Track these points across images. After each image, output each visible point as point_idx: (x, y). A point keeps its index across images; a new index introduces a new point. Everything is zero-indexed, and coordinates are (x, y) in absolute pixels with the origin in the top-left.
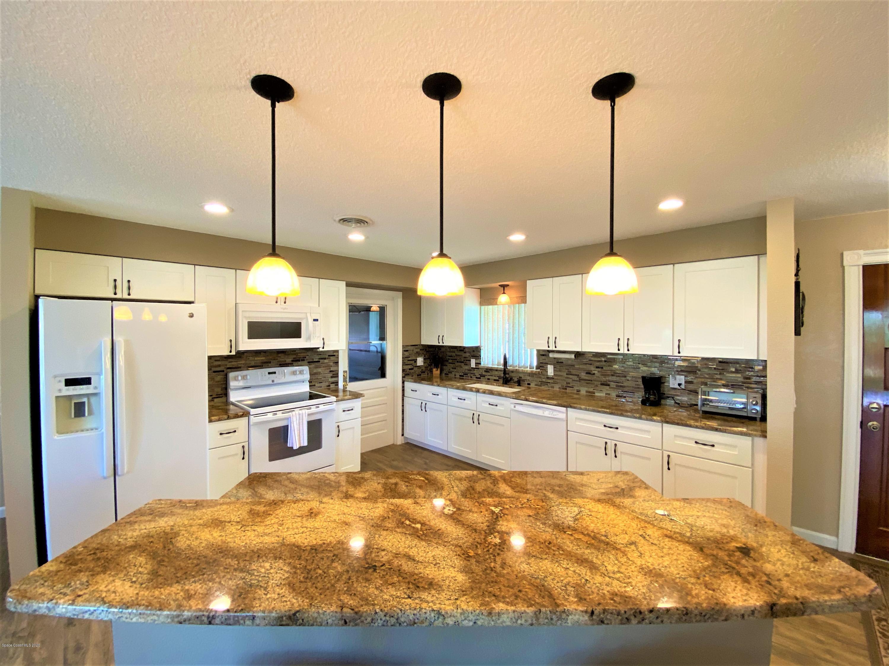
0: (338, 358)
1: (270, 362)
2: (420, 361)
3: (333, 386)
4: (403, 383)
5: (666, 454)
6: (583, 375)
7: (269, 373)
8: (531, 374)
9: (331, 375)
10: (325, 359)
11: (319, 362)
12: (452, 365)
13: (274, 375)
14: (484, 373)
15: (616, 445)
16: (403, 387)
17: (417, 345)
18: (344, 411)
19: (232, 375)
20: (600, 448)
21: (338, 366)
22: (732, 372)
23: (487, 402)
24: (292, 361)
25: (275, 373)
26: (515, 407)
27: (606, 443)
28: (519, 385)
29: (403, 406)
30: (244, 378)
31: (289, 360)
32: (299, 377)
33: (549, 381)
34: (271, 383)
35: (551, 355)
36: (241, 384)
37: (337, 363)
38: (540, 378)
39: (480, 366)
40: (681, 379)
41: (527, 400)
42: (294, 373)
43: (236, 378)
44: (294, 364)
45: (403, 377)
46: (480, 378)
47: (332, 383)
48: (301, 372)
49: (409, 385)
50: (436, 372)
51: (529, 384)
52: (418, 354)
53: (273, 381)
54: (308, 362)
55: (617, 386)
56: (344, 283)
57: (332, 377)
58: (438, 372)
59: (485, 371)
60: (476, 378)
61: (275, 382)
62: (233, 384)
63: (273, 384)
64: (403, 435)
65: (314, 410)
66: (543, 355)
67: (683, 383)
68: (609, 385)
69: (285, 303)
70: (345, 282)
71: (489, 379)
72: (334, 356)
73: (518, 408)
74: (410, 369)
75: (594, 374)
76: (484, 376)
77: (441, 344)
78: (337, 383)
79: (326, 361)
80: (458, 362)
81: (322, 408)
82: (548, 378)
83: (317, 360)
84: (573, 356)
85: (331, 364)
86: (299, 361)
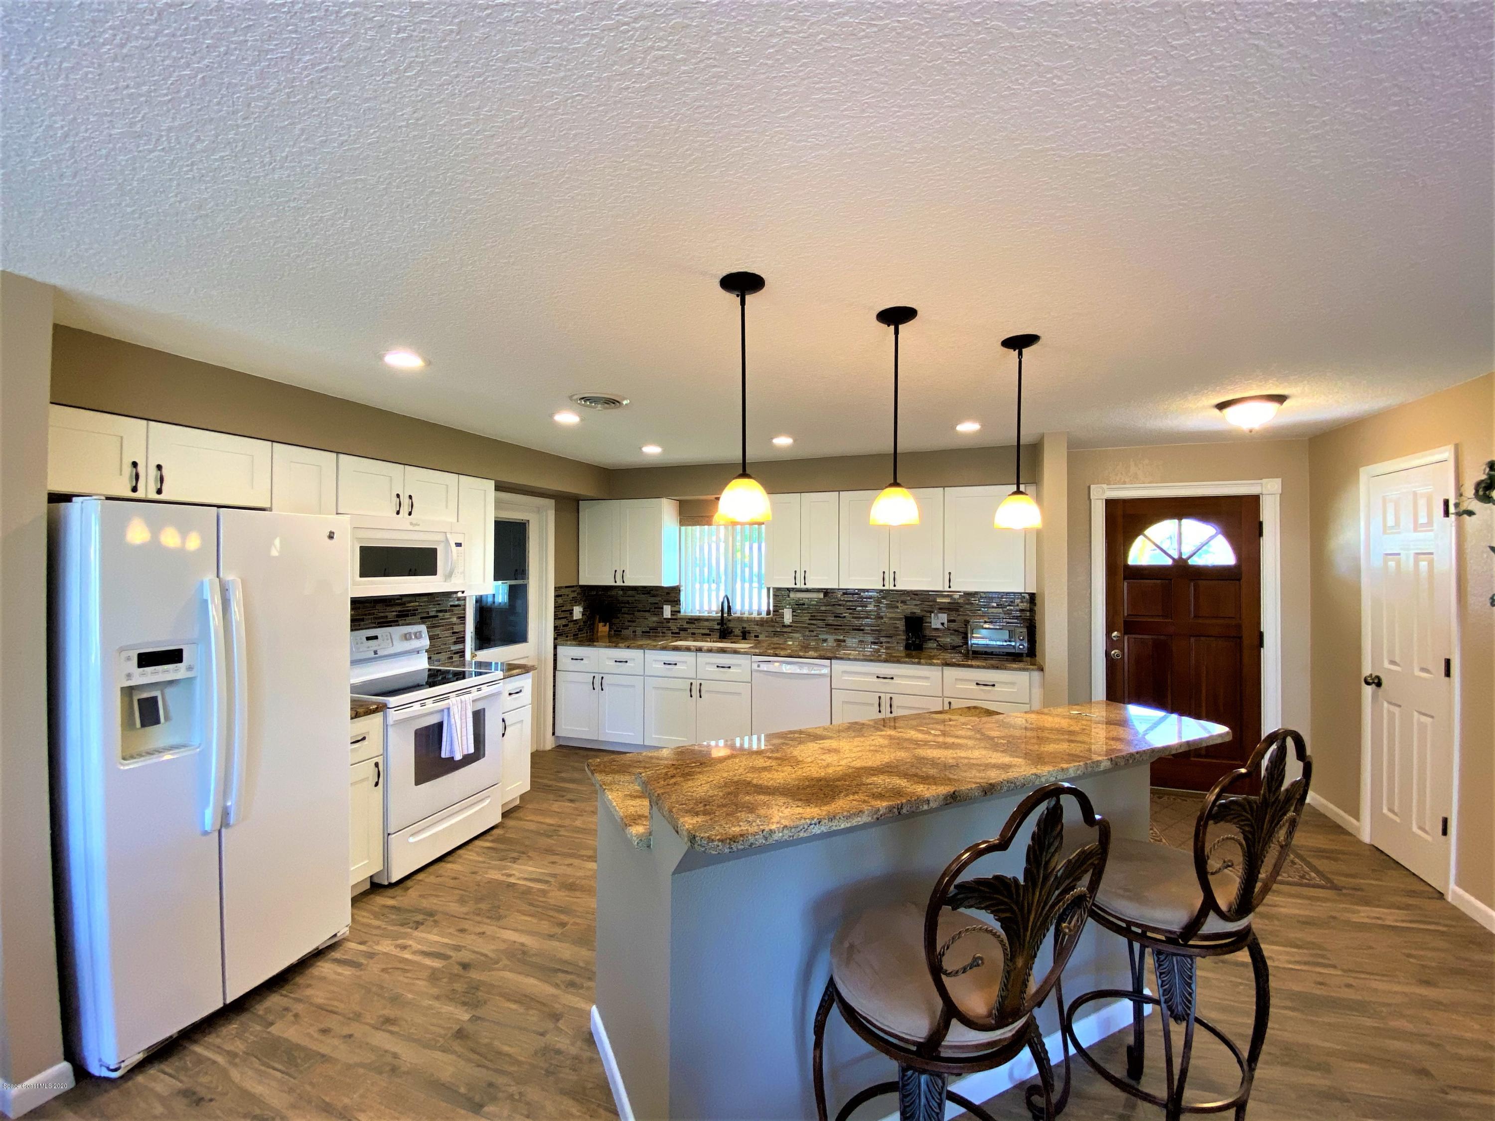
0: (464, 610)
2: (578, 612)
3: (456, 658)
4: (555, 648)
5: (947, 700)
6: (831, 620)
7: (368, 639)
8: (761, 623)
9: (453, 639)
10: (446, 611)
11: (437, 616)
12: (628, 617)
13: (375, 641)
14: (686, 626)
15: (891, 698)
16: (555, 655)
17: (573, 587)
18: (510, 694)
20: (872, 705)
21: (464, 624)
22: (993, 607)
23: (712, 664)
24: (398, 616)
25: (376, 638)
26: (759, 666)
27: (880, 697)
28: (744, 638)
29: (554, 686)
31: (391, 615)
32: (415, 644)
33: (785, 630)
34: (372, 655)
35: (792, 595)
37: (461, 618)
38: (773, 626)
39: (679, 616)
40: (944, 617)
41: (776, 655)
42: (407, 637)
44: (400, 623)
45: (555, 639)
46: (678, 633)
47: (455, 653)
48: (418, 636)
49: (567, 652)
50: (603, 629)
51: (757, 636)
52: (575, 602)
53: (376, 653)
54: (422, 618)
55: (872, 630)
56: (491, 484)
57: (455, 643)
58: (607, 628)
59: (687, 623)
60: (672, 633)
61: (380, 653)
63: (376, 657)
64: (554, 734)
66: (780, 595)
67: (946, 622)
68: (863, 630)
69: (410, 514)
70: (493, 482)
71: (693, 634)
72: (459, 606)
73: (764, 667)
74: (564, 626)
75: (844, 617)
76: (685, 630)
77: (620, 583)
78: (462, 653)
79: (447, 615)
80: (639, 611)
81: (486, 690)
82: (784, 626)
83: (434, 614)
84: (821, 595)
85: (454, 620)
86: (407, 616)
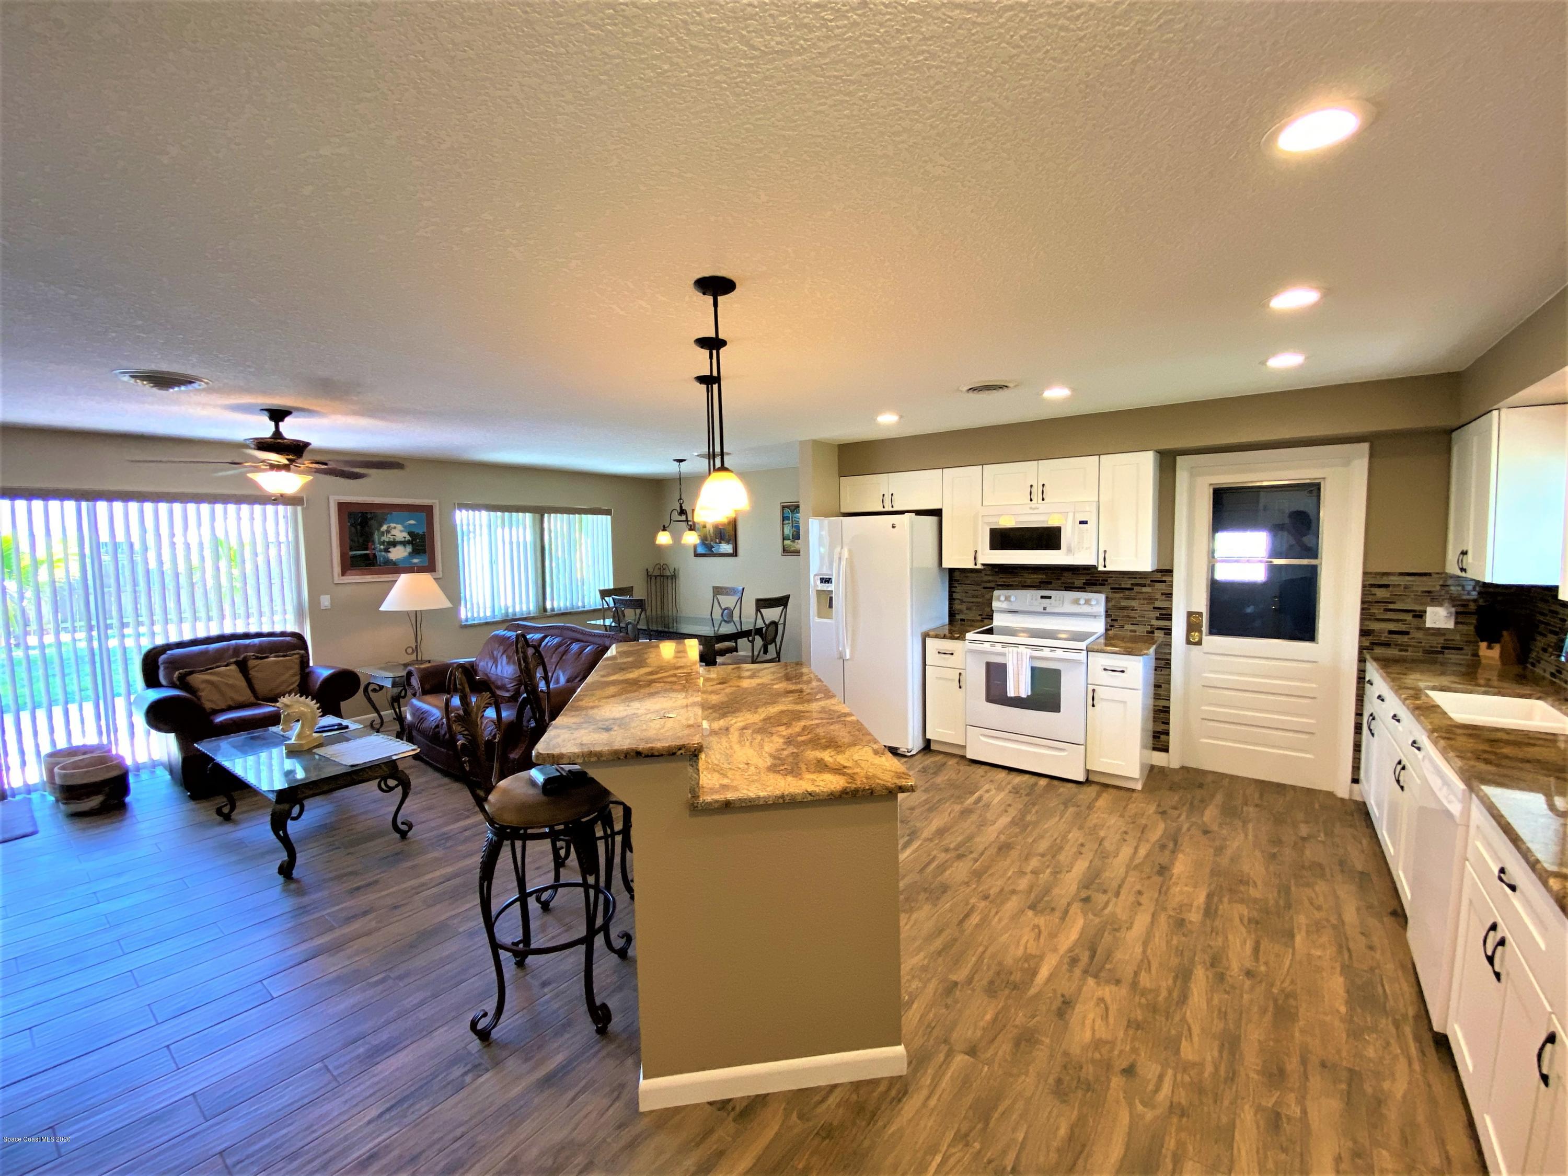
0: (1172, 586)
1: (1051, 583)
2: (1439, 618)
4: (1362, 660)
7: (1042, 597)
9: (1157, 614)
10: (1145, 586)
11: (1132, 589)
13: (1048, 600)
17: (1428, 574)
18: (1107, 670)
19: (996, 593)
21: (1171, 601)
24: (1084, 584)
25: (1050, 597)
30: (1007, 599)
31: (1079, 582)
32: (1086, 609)
34: (1042, 610)
36: (1004, 605)
37: (1169, 595)
42: (1076, 602)
43: (998, 599)
44: (1089, 589)
45: (1362, 649)
47: (1158, 629)
48: (1092, 602)
52: (1435, 599)
53: (1045, 609)
54: (1112, 588)
56: (1152, 454)
57: (1158, 619)
58: (1497, 654)
61: (1048, 610)
62: (995, 605)
63: (1045, 612)
64: (1355, 781)
65: (1046, 653)
69: (1043, 499)
72: (1165, 582)
74: (1392, 633)
79: (1146, 590)
81: (1059, 654)
83: (1129, 586)
85: (1158, 596)
86: (1096, 584)
